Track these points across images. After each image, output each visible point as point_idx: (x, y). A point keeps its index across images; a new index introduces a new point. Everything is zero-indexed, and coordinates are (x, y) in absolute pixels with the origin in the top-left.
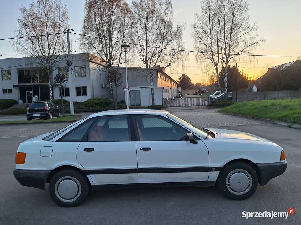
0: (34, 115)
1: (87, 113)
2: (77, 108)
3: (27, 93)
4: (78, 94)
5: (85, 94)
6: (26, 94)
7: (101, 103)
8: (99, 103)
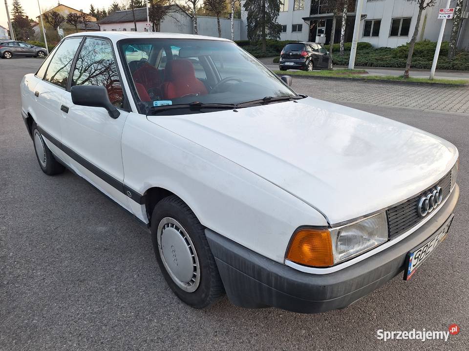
0: (287, 64)
1: (393, 70)
2: (376, 59)
3: (319, 30)
4: (394, 33)
5: (405, 32)
6: (317, 32)
7: (426, 52)
8: (422, 52)
